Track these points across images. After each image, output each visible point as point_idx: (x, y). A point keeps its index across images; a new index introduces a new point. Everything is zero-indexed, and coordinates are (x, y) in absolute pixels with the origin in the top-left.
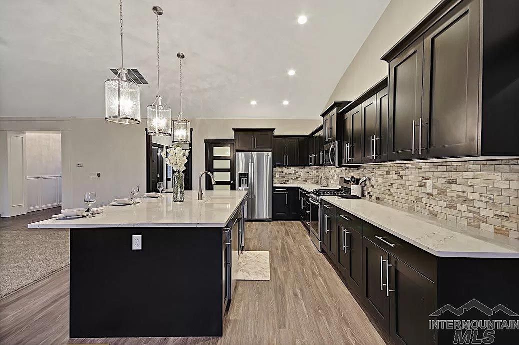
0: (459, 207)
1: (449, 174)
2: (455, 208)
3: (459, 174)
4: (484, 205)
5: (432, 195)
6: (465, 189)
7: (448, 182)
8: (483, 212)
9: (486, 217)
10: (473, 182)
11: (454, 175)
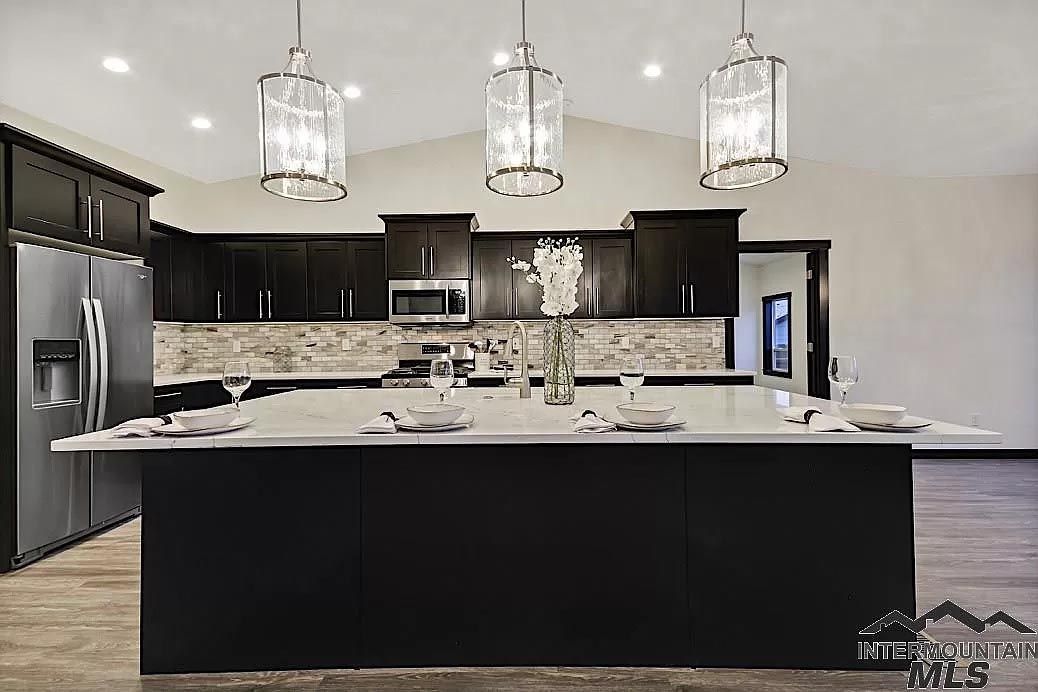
0: (657, 356)
1: (646, 331)
2: (654, 357)
3: (656, 330)
4: (678, 351)
5: (628, 350)
6: (663, 341)
7: (647, 337)
8: (677, 356)
9: (680, 359)
10: (668, 336)
11: (652, 331)
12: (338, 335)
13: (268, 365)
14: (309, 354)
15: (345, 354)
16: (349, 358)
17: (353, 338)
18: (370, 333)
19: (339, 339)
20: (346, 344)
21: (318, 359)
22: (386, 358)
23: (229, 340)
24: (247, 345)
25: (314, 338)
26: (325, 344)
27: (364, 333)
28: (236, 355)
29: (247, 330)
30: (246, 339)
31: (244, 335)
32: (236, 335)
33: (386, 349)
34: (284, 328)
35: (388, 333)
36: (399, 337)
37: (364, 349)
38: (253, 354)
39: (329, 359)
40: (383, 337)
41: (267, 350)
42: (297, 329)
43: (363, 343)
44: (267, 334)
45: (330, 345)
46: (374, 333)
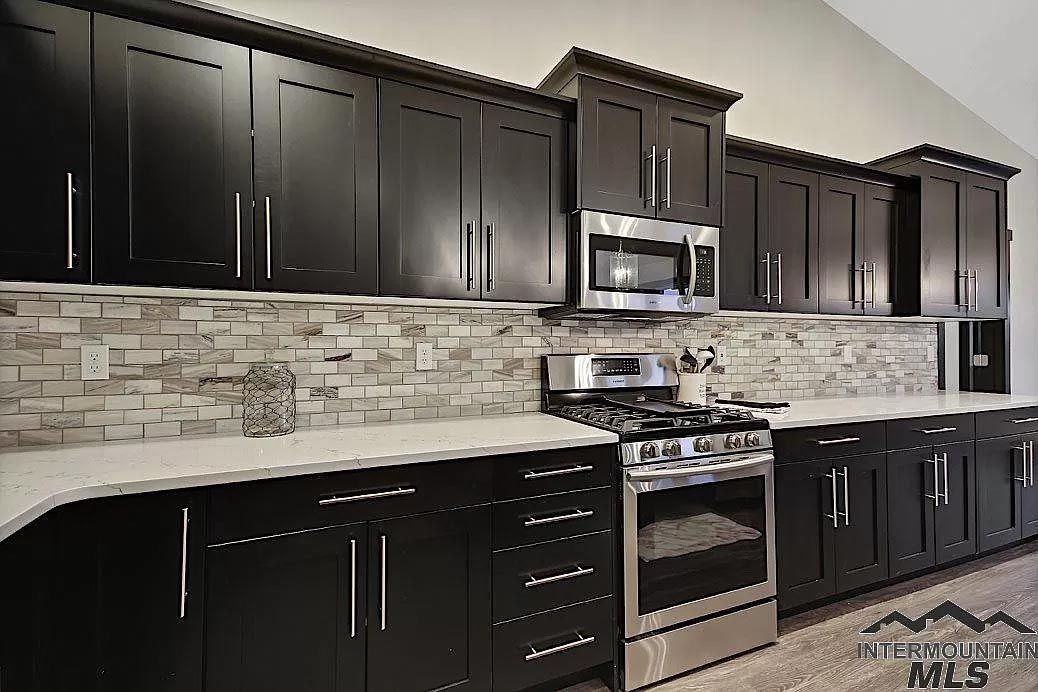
0: (879, 374)
1: (868, 336)
2: (875, 376)
3: (877, 336)
4: (897, 367)
5: (850, 366)
6: (883, 352)
7: (868, 347)
8: (897, 374)
9: (899, 379)
10: (889, 344)
11: (873, 337)
12: (405, 333)
13: (206, 413)
14: (331, 381)
15: (422, 378)
16: (433, 389)
17: (442, 342)
18: (477, 330)
19: (407, 343)
20: (426, 354)
21: (358, 392)
22: (513, 385)
23: (66, 342)
24: (130, 358)
25: (346, 339)
26: (373, 355)
27: (464, 331)
28: (91, 388)
29: (135, 313)
30: (132, 341)
31: (121, 326)
32: (91, 330)
33: (511, 366)
34: (260, 311)
35: (517, 331)
36: (537, 341)
37: (466, 366)
38: (155, 385)
39: (384, 390)
40: (506, 340)
41: (204, 370)
42: (300, 317)
43: (462, 354)
44: (203, 328)
45: (385, 359)
46: (486, 330)
